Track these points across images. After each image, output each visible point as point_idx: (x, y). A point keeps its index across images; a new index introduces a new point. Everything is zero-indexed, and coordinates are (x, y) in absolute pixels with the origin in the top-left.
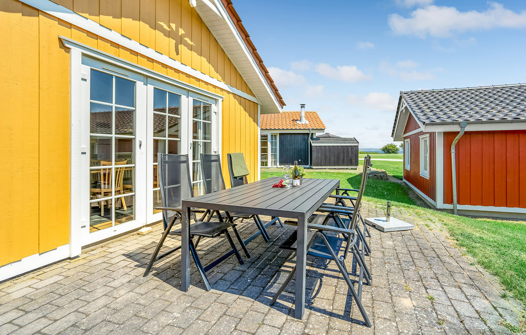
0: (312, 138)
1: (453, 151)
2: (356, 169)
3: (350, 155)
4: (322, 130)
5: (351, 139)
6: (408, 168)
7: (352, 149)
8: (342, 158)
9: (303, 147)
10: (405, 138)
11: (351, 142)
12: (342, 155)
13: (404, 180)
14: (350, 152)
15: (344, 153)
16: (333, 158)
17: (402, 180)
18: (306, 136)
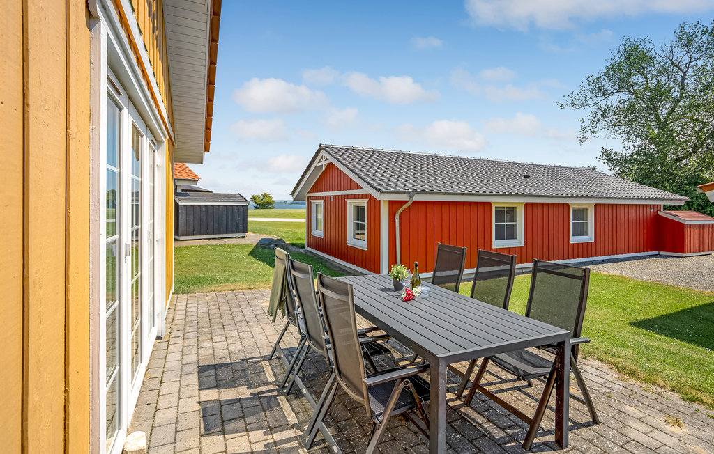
1: (397, 220)
2: (244, 237)
3: (236, 218)
4: (195, 181)
6: (317, 234)
7: (238, 210)
8: (225, 222)
10: (312, 198)
11: (237, 200)
12: (224, 218)
13: (307, 248)
14: (236, 215)
15: (227, 217)
16: (211, 224)
17: (305, 248)
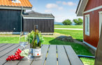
0: (23, 13)
4: (30, 8)
5: (49, 15)
6: (88, 33)
9: (17, 19)
10: (85, 14)
13: (84, 42)
18: (19, 12)
